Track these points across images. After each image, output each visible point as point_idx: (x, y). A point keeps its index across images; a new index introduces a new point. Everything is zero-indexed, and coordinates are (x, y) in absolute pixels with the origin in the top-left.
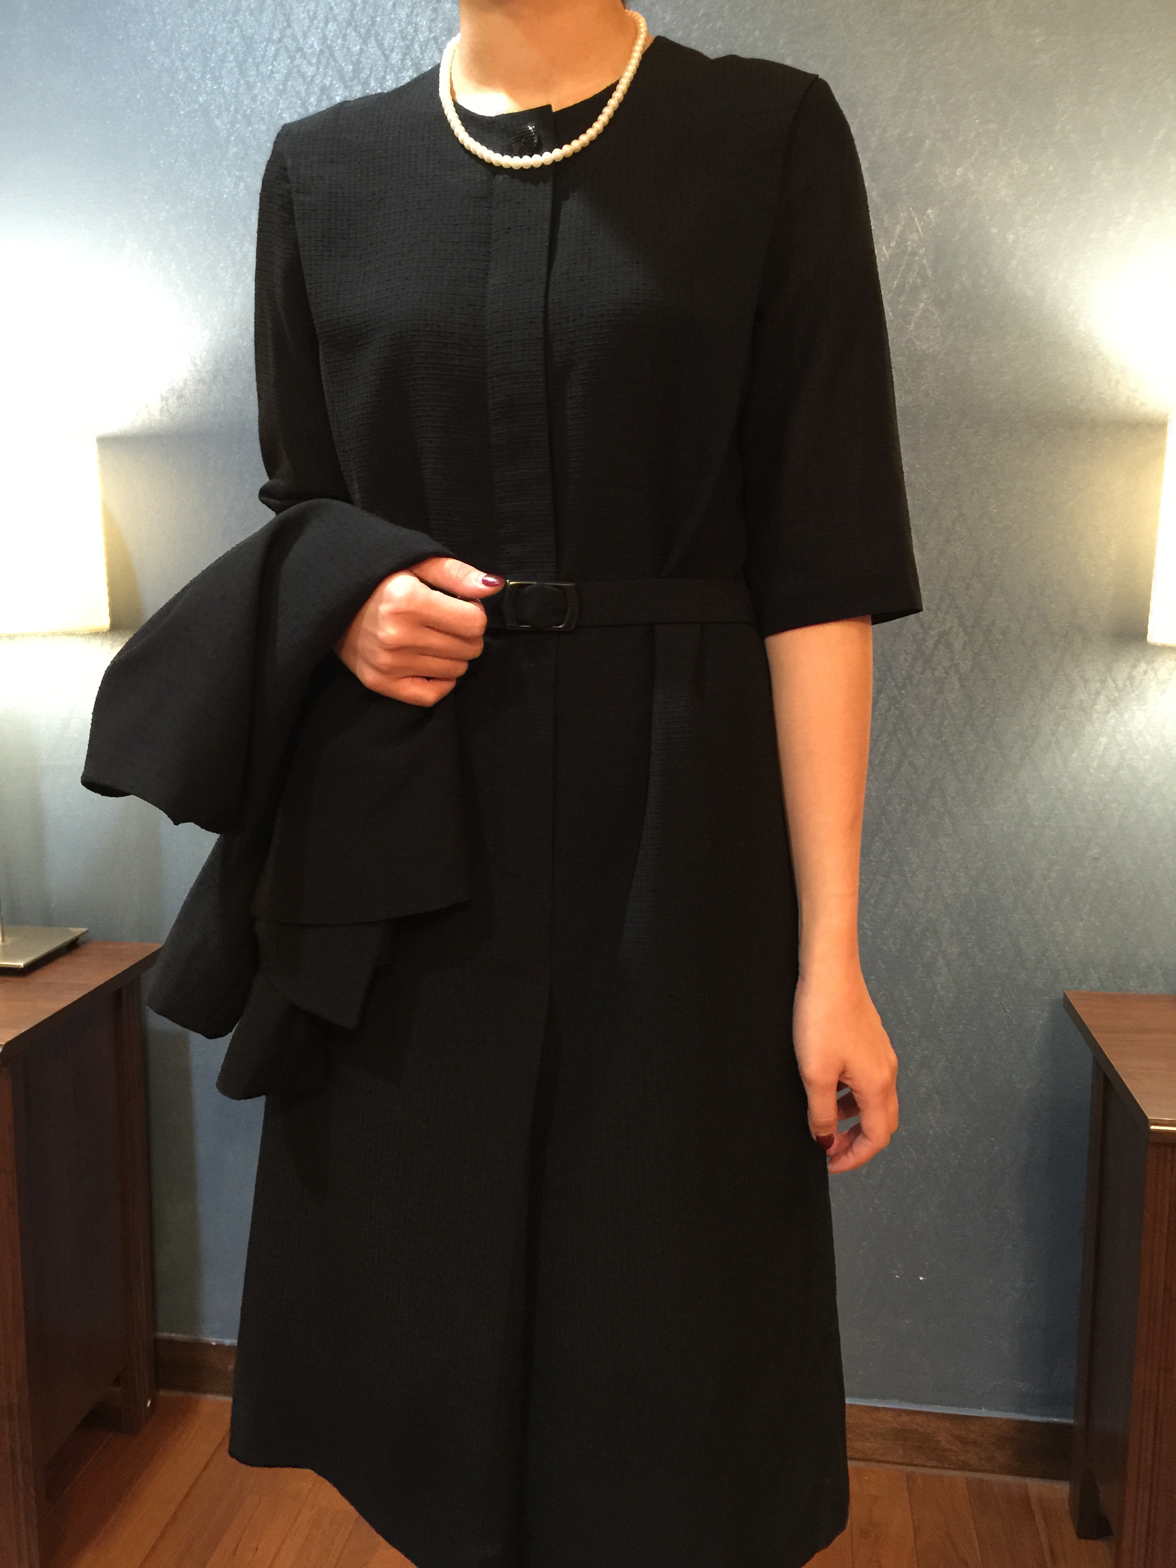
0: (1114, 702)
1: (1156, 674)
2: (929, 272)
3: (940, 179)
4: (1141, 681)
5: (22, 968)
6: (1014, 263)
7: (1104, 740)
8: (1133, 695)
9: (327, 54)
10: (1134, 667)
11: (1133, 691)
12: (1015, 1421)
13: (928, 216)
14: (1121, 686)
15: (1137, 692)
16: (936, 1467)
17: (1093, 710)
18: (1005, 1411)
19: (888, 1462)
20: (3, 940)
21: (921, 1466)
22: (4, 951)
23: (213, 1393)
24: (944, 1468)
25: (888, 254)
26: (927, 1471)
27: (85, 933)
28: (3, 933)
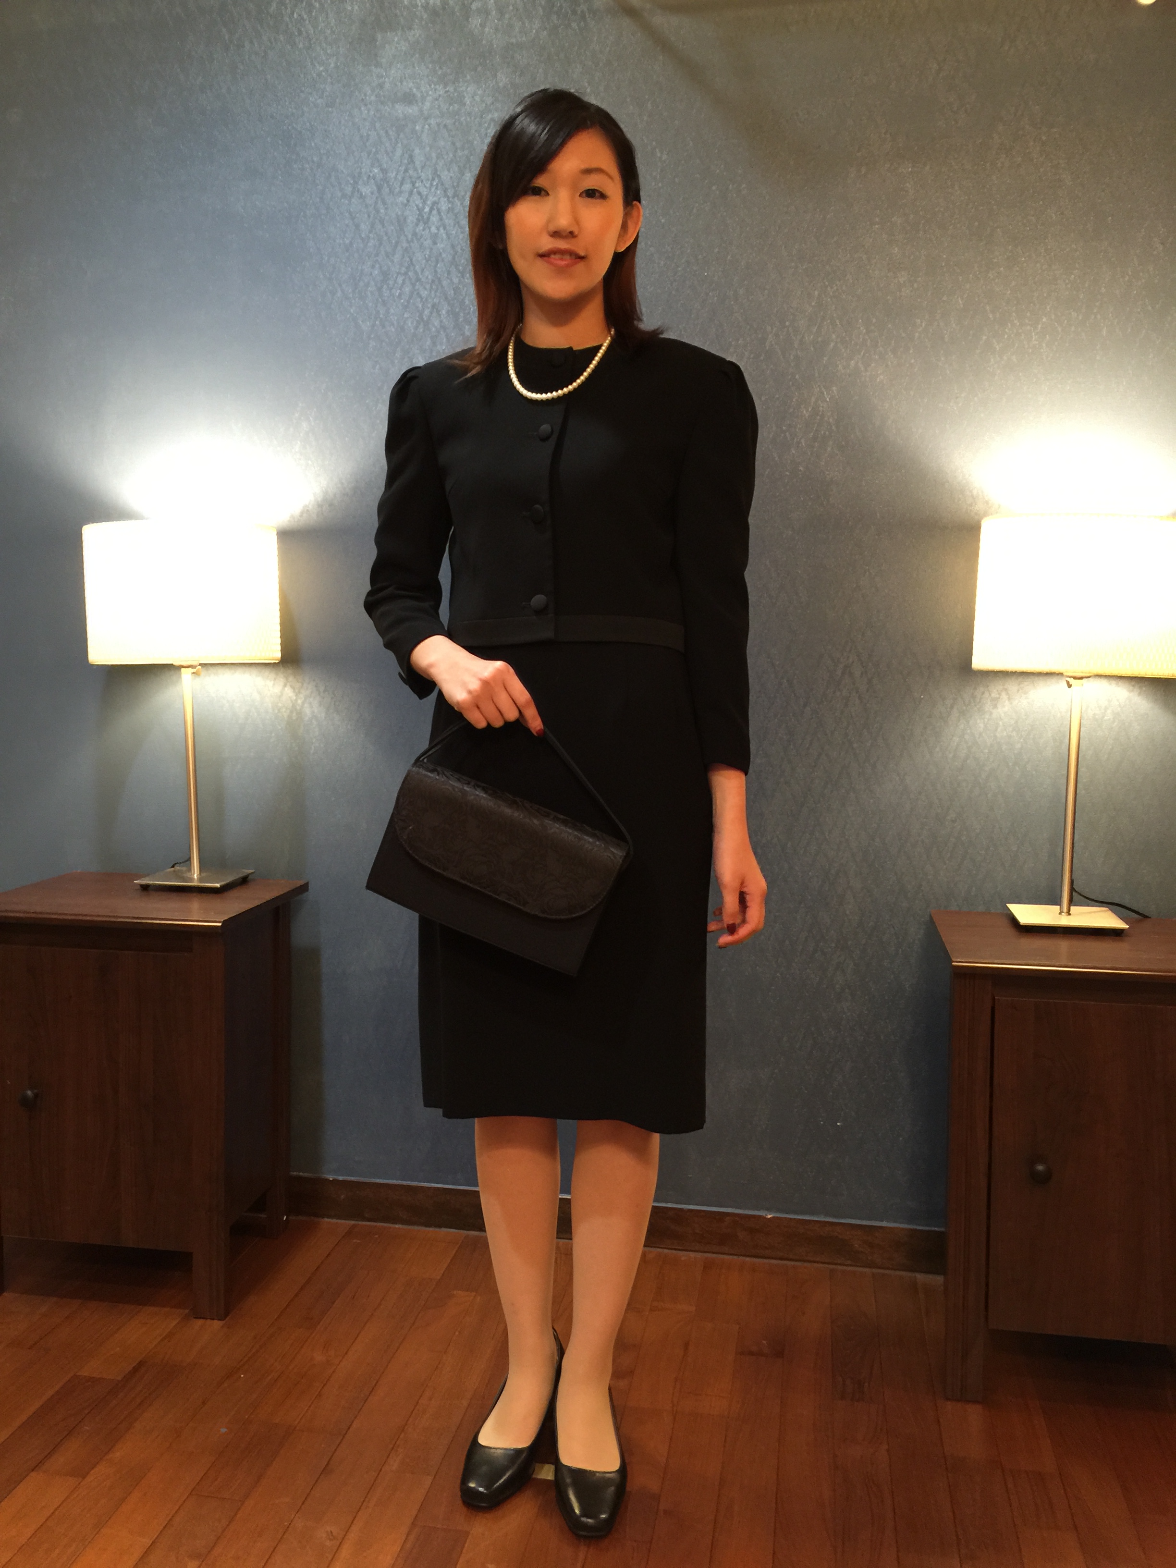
0: (962, 713)
1: (990, 694)
2: (834, 428)
3: (840, 368)
4: (981, 699)
5: (218, 888)
6: (889, 422)
7: (956, 739)
8: (975, 708)
9: (436, 282)
10: (975, 689)
12: (906, 1229)
13: (833, 391)
16: (851, 1265)
17: (949, 719)
18: (901, 1223)
19: (817, 1262)
20: (200, 873)
21: (840, 1264)
22: (201, 879)
23: (329, 1217)
24: (858, 1266)
25: (807, 415)
26: (845, 1268)
27: (253, 873)
28: (201, 867)
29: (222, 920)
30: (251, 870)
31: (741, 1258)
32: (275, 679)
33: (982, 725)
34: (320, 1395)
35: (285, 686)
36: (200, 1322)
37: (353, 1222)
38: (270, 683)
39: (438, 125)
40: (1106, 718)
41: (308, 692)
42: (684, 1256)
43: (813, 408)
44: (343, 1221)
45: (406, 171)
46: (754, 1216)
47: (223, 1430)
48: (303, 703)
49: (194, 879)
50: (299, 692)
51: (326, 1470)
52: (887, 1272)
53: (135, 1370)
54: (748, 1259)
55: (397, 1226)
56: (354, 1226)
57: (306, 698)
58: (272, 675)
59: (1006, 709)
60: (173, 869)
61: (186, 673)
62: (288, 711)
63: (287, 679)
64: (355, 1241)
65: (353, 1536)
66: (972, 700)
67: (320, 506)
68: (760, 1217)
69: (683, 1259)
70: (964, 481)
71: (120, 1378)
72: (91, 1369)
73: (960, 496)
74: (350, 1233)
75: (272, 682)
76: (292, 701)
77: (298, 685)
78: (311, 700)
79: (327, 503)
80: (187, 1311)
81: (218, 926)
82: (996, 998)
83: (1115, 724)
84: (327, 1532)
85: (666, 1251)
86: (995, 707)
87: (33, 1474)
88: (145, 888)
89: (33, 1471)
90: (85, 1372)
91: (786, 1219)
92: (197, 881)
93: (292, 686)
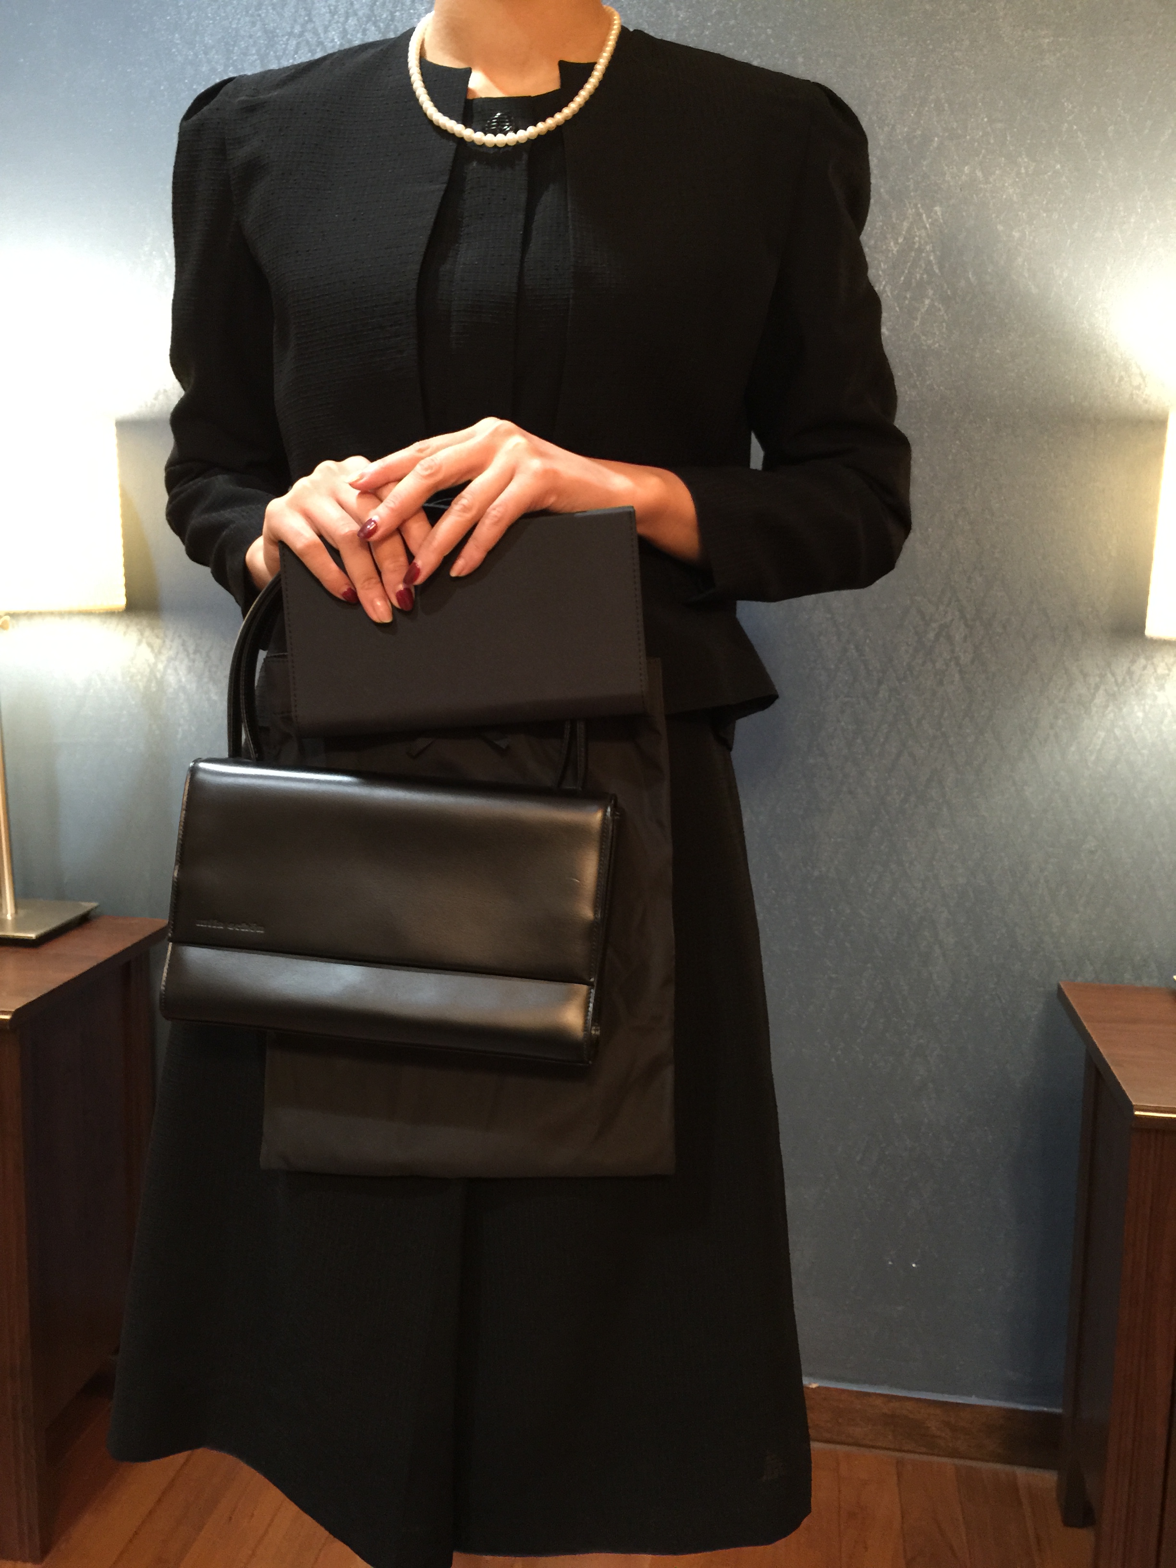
0: (1112, 696)
2: (935, 269)
3: (948, 178)
5: (33, 940)
6: (1020, 260)
7: (1102, 734)
8: (1132, 690)
10: (1133, 662)
11: (1133, 686)
12: (1005, 1409)
13: (936, 213)
14: (1120, 680)
15: (1136, 687)
16: (926, 1453)
17: (1092, 705)
18: (994, 1399)
20: (16, 912)
22: (16, 924)
24: (932, 1454)
25: (895, 249)
26: (917, 1457)
27: (96, 908)
28: (16, 906)
29: (13, 1010)
30: (94, 904)
35: (140, 642)
41: (172, 653)
43: (905, 239)
48: (166, 668)
49: (6, 920)
50: (160, 653)
52: (973, 1464)
57: (170, 659)
62: (145, 680)
63: (142, 634)
66: (1127, 678)
73: (1123, 373)
76: (149, 665)
77: (157, 642)
78: (177, 663)
81: (6, 1020)
91: (836, 1390)
92: (9, 926)
93: (150, 645)
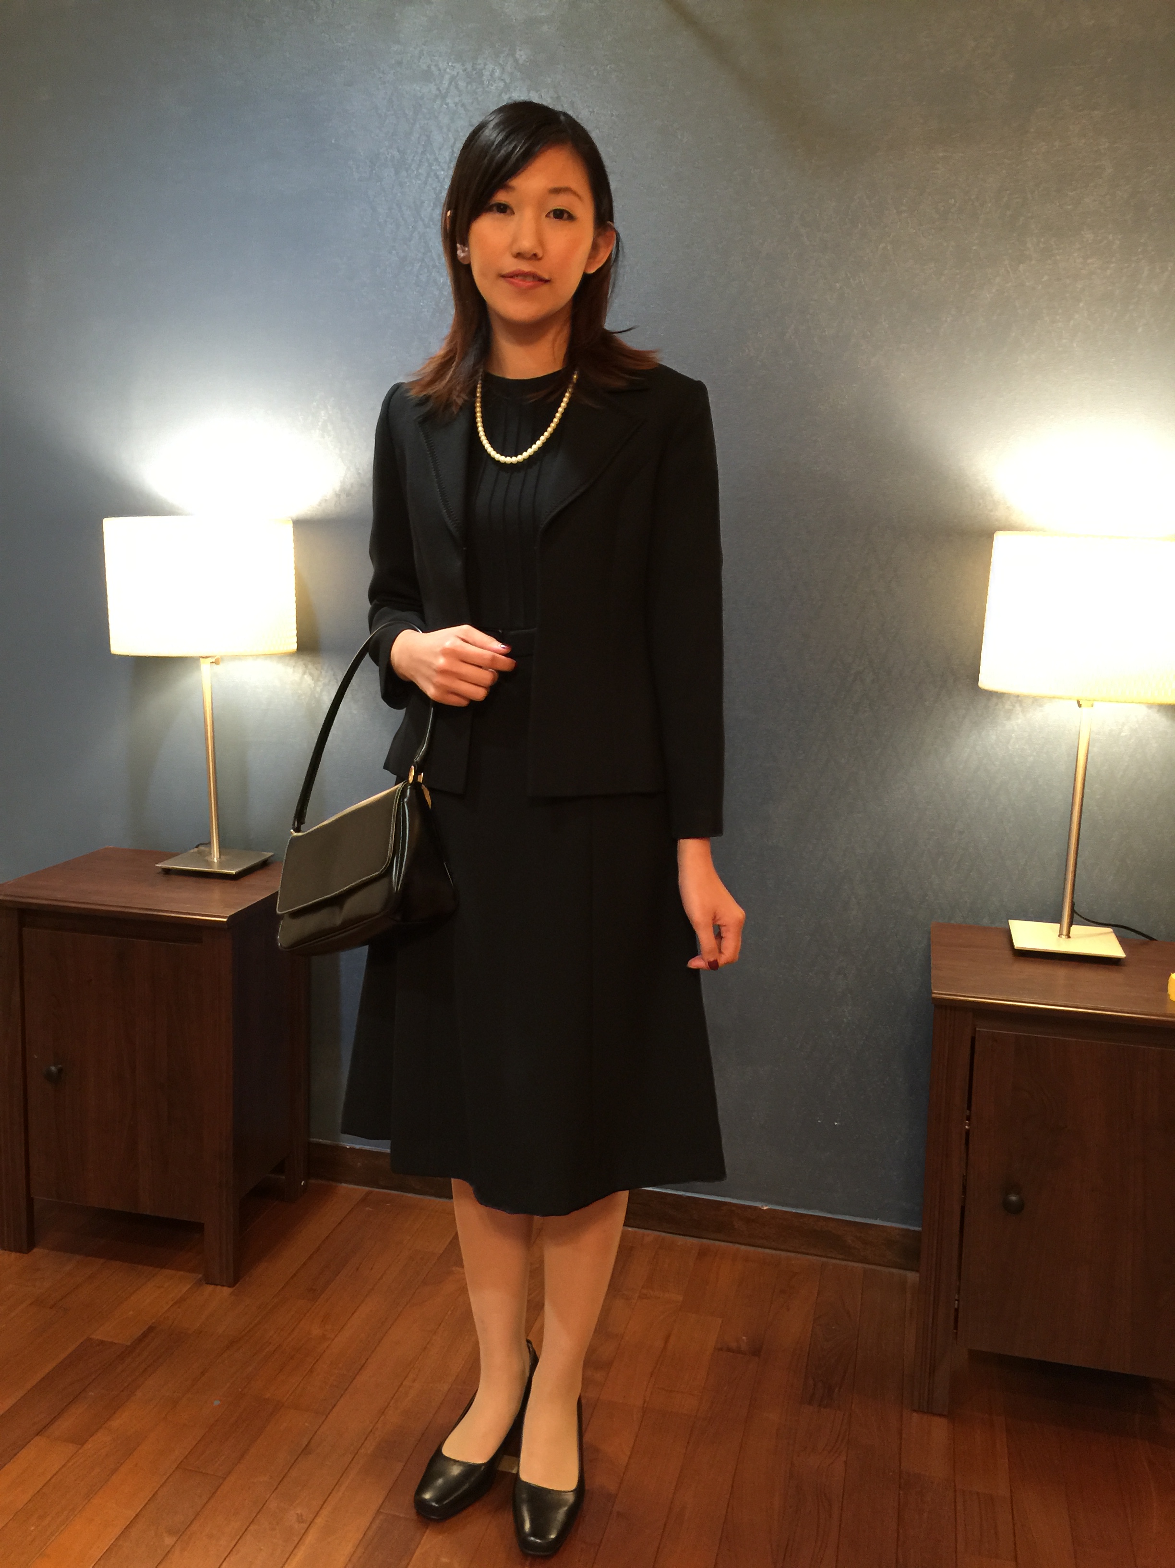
0: (975, 723)
2: (853, 427)
3: (861, 364)
5: (234, 875)
6: (911, 422)
7: (967, 751)
12: (899, 1229)
13: (853, 389)
16: (843, 1260)
17: (960, 729)
19: (811, 1254)
20: (220, 857)
21: (832, 1258)
22: (221, 864)
23: (346, 1182)
24: (849, 1261)
25: (825, 413)
26: (838, 1262)
27: (272, 856)
28: (220, 853)
29: (228, 916)
30: (271, 854)
31: (737, 1246)
32: (294, 666)
33: (994, 737)
34: (311, 1371)
35: (304, 673)
36: (211, 1287)
37: (367, 1189)
38: (290, 670)
39: (456, 104)
40: (1123, 734)
41: (326, 681)
42: (681, 1240)
43: (831, 406)
44: (360, 1187)
45: (424, 152)
46: (750, 1207)
47: (217, 1403)
48: (322, 691)
49: (214, 862)
50: (318, 680)
51: (306, 1450)
52: (879, 1268)
53: (145, 1335)
54: (743, 1247)
55: (410, 1195)
56: (370, 1193)
57: (325, 685)
58: (292, 662)
59: (1019, 721)
60: (196, 850)
61: (205, 665)
62: (307, 699)
63: (306, 667)
64: (367, 1209)
65: (319, 1521)
67: (338, 496)
68: (756, 1208)
69: (679, 1243)
70: (986, 485)
71: (129, 1344)
72: (104, 1332)
73: (981, 501)
74: (364, 1200)
75: (291, 670)
76: (310, 689)
77: (316, 673)
79: (346, 493)
80: (200, 1276)
81: (225, 921)
82: (977, 1029)
83: (1132, 741)
84: (298, 1514)
85: (664, 1234)
86: (1009, 719)
87: (38, 1438)
88: (167, 872)
89: (37, 1435)
90: (98, 1336)
91: (781, 1211)
92: (216, 866)
93: (311, 674)
